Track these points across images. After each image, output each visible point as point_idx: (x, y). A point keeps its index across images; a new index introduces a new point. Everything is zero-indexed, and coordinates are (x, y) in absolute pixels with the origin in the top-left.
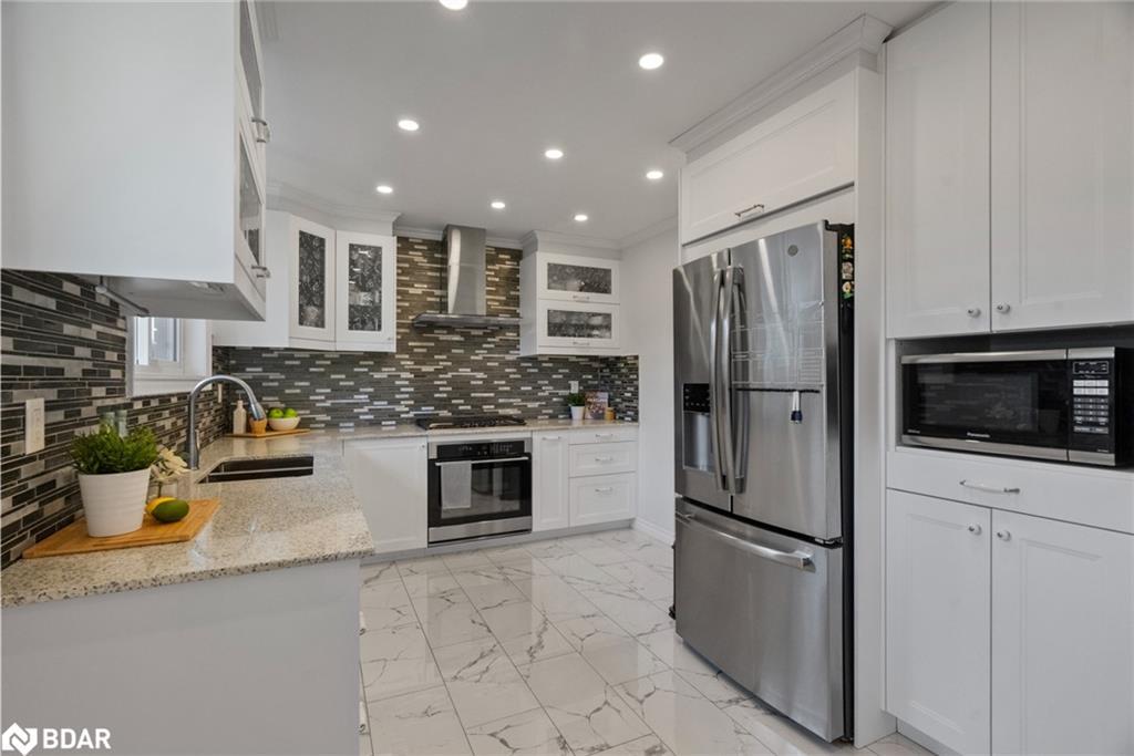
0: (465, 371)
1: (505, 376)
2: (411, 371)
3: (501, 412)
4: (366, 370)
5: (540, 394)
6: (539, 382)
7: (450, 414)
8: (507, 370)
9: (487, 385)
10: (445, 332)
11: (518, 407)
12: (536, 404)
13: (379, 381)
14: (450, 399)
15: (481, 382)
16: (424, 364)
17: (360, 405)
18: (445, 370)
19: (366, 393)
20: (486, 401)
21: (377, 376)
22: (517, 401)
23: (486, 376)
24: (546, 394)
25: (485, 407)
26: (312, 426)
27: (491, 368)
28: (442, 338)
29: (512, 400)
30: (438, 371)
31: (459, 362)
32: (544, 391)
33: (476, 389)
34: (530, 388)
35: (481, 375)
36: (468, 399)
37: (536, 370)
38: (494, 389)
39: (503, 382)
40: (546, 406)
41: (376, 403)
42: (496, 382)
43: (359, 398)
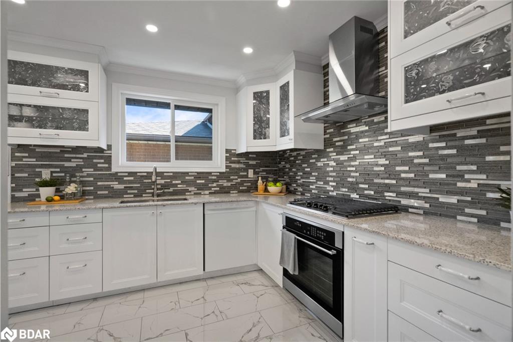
0: (369, 158)
1: (409, 162)
2: (334, 160)
3: (404, 202)
4: (314, 161)
5: (459, 184)
6: (459, 168)
7: (358, 196)
8: (411, 154)
9: (390, 172)
10: (355, 125)
11: (424, 198)
12: (453, 200)
13: (320, 168)
14: (357, 183)
15: (383, 169)
16: (342, 154)
17: (312, 183)
18: (354, 158)
19: (315, 176)
20: (388, 188)
21: (319, 164)
22: (424, 192)
23: (387, 162)
24: (473, 185)
25: (386, 194)
26: (297, 193)
27: (394, 154)
28: (353, 130)
29: (416, 190)
30: (350, 159)
31: (365, 150)
32: (468, 181)
33: (378, 175)
34: (443, 176)
35: (383, 161)
36: (371, 185)
37: (454, 151)
38: (396, 176)
39: (407, 168)
40: (472, 204)
41: (318, 183)
42: (398, 168)
43: (312, 179)
